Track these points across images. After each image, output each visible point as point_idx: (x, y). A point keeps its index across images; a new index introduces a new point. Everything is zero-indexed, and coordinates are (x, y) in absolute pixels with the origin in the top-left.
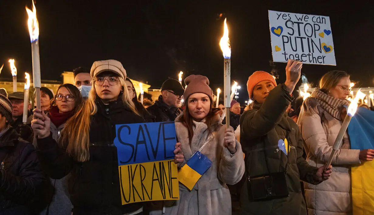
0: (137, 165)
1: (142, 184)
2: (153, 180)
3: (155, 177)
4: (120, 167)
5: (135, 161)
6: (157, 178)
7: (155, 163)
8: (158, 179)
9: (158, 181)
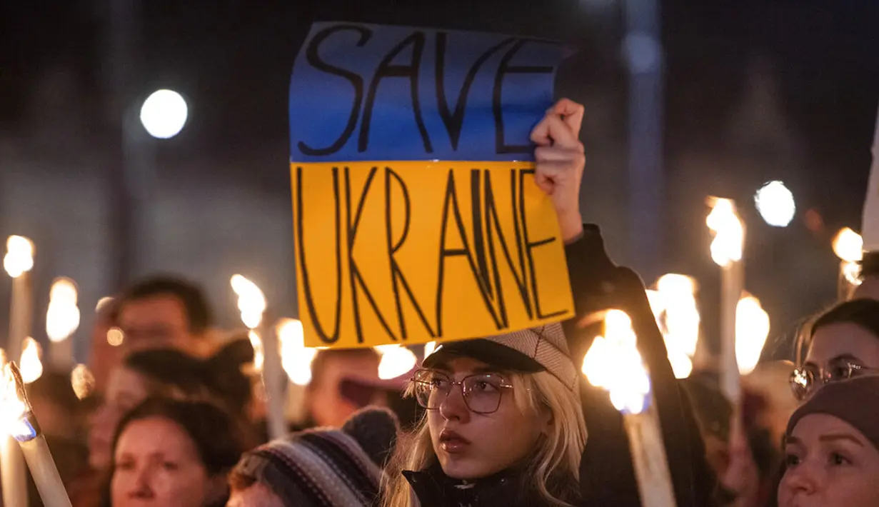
0: (374, 171)
1: (395, 268)
2: (444, 253)
3: (454, 242)
4: (299, 171)
5: (363, 150)
6: (460, 246)
7: (451, 172)
8: (465, 252)
9: (464, 258)
